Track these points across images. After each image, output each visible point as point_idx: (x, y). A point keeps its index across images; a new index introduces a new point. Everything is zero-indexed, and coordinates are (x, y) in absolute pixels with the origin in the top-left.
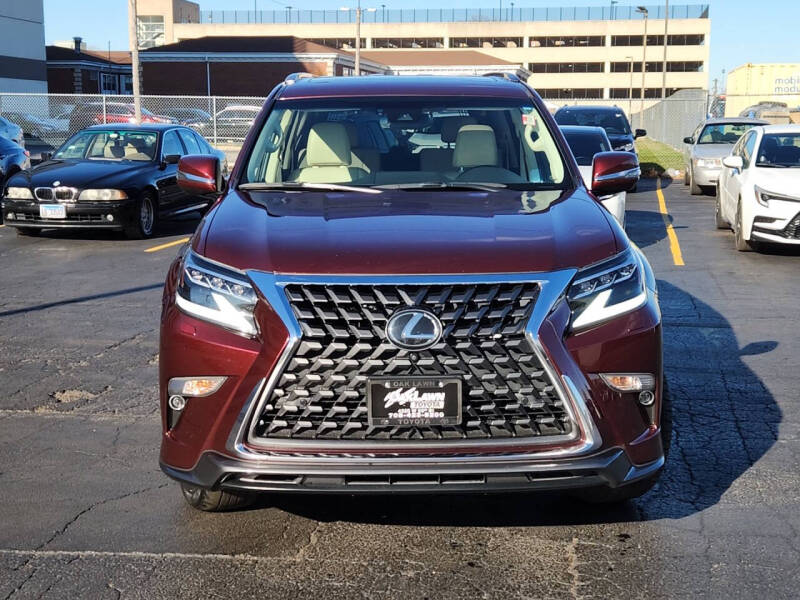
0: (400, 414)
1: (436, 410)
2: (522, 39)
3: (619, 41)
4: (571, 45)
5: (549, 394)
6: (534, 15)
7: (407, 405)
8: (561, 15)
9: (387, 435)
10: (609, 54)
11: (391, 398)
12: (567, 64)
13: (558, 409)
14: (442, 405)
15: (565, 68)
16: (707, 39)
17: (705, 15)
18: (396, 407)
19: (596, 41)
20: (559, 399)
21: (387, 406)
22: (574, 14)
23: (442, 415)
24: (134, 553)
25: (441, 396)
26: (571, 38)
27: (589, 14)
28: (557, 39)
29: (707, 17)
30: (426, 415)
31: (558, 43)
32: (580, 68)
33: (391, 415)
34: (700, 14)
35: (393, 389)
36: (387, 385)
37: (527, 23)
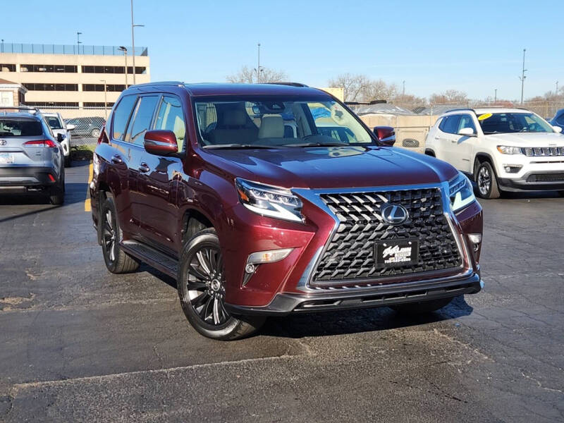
0: (389, 261)
1: (407, 257)
2: (15, 66)
3: (87, 69)
4: (52, 71)
5: (452, 245)
6: (23, 49)
7: (393, 256)
8: (43, 50)
9: (379, 274)
10: (80, 78)
11: (387, 252)
12: (50, 85)
13: (456, 253)
14: (410, 254)
15: (49, 87)
16: (148, 70)
17: (145, 53)
18: (389, 257)
19: (72, 69)
20: (457, 248)
21: (384, 257)
22: (53, 50)
23: (409, 259)
24: (222, 363)
25: (409, 249)
26: (52, 66)
27: (64, 50)
28: (42, 66)
29: (147, 55)
30: (402, 260)
31: (41, 69)
32: (60, 87)
33: (386, 261)
34: (141, 53)
35: (387, 247)
36: (385, 245)
37: (18, 54)
